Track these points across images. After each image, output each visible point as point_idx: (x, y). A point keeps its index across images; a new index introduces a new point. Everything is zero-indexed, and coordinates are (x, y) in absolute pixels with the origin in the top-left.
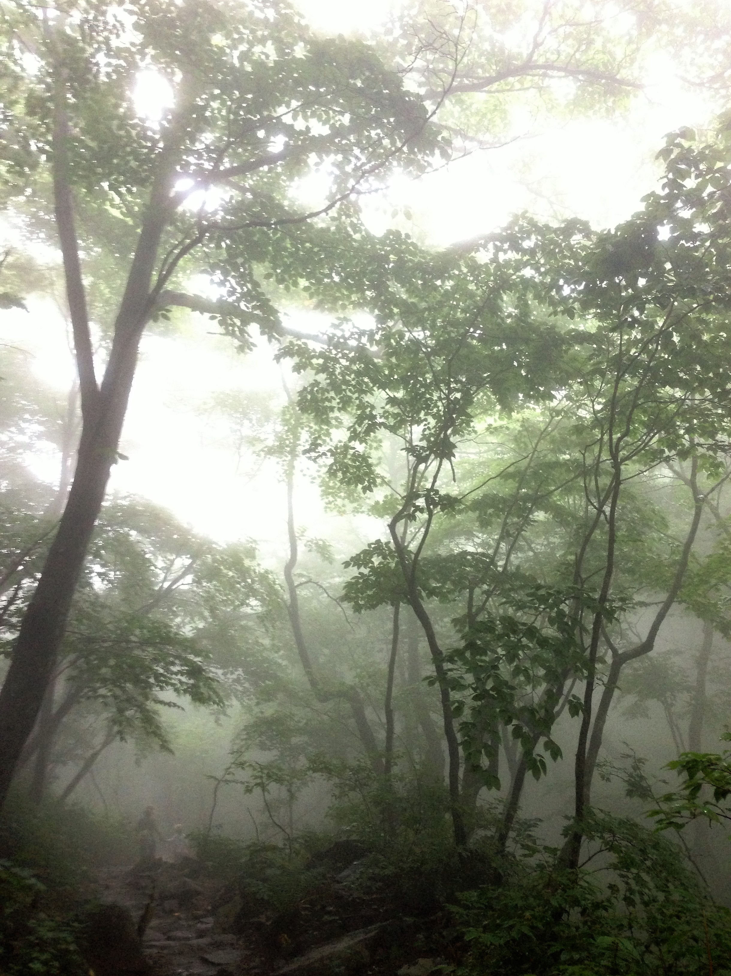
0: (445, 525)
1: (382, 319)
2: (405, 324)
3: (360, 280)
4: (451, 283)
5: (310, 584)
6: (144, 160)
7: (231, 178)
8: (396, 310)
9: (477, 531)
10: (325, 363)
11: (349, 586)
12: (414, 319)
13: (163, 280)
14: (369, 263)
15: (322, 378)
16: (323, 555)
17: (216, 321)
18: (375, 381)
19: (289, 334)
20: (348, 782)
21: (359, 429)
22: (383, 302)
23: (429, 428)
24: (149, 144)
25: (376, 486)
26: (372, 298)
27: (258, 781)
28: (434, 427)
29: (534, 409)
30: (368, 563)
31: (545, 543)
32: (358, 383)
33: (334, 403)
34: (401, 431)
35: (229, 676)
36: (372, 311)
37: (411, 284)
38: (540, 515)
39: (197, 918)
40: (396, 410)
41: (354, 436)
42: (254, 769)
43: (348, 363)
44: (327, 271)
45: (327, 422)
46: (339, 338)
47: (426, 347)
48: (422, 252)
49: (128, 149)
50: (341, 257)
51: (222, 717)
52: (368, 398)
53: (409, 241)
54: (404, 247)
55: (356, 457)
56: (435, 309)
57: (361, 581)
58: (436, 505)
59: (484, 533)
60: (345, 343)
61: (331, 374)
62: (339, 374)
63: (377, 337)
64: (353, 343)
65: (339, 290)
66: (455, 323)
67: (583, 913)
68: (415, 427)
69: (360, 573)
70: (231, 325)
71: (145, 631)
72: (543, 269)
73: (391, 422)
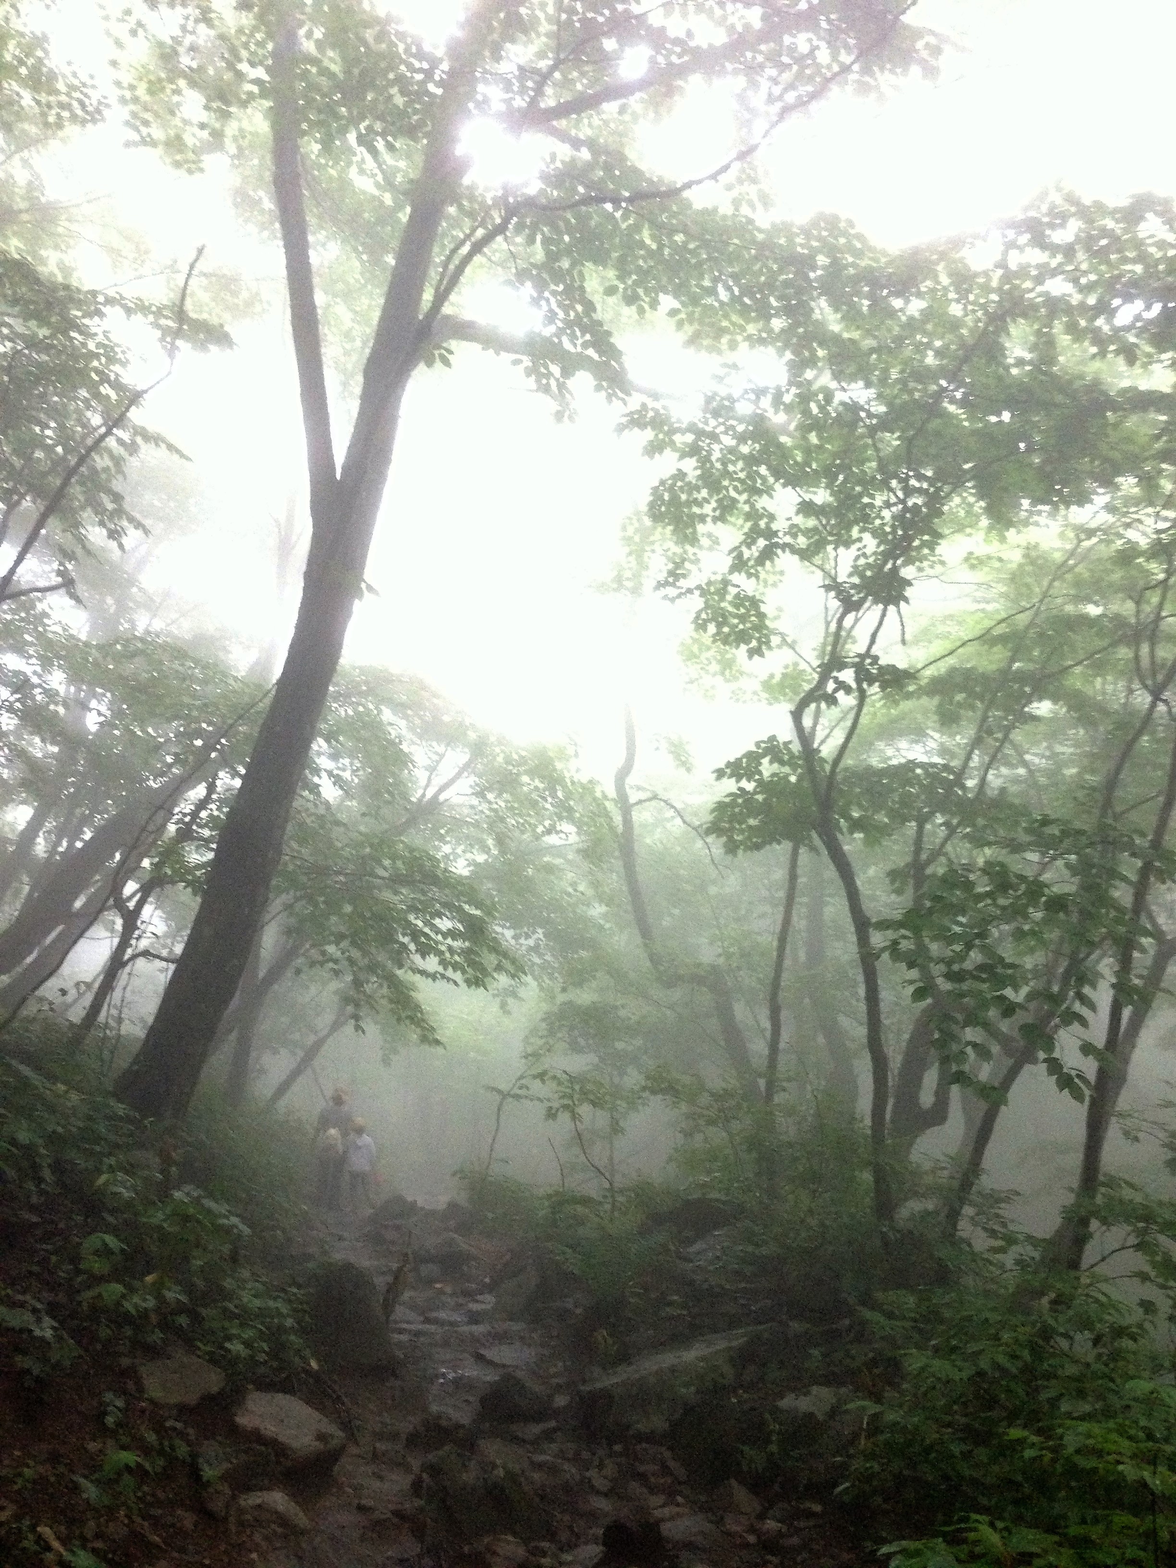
0: (880, 719)
1: (798, 367)
2: (837, 376)
3: (765, 298)
4: (922, 304)
5: (654, 803)
6: (417, 93)
7: (555, 123)
8: (821, 353)
9: (934, 730)
10: (695, 442)
11: (720, 807)
12: (852, 369)
13: (441, 298)
14: (781, 271)
15: (690, 466)
16: (677, 756)
17: (521, 368)
18: (777, 474)
19: (639, 390)
20: (705, 1112)
21: (747, 554)
22: (801, 338)
23: (864, 555)
24: (425, 65)
25: (770, 648)
26: (783, 330)
27: (566, 1102)
28: (875, 553)
29: (1047, 526)
30: (754, 774)
31: (1047, 753)
32: (749, 476)
33: (708, 509)
34: (817, 560)
35: (522, 941)
36: (780, 352)
37: (852, 306)
38: (1043, 708)
39: (468, 1294)
40: (811, 522)
41: (739, 564)
42: (560, 1083)
43: (733, 443)
44: (707, 283)
45: (693, 540)
46: (723, 399)
47: (870, 415)
48: (872, 249)
49: (391, 76)
50: (732, 259)
51: (510, 1000)
52: (763, 502)
53: (852, 232)
54: (842, 241)
55: (740, 600)
56: (890, 351)
57: (740, 801)
58: (871, 682)
59: (943, 734)
60: (731, 409)
61: (705, 462)
62: (718, 460)
63: (788, 398)
64: (744, 408)
65: (726, 316)
66: (923, 375)
67: (1096, 1341)
68: (841, 550)
69: (740, 789)
70: (544, 375)
71: (399, 864)
72: (1083, 281)
73: (802, 541)
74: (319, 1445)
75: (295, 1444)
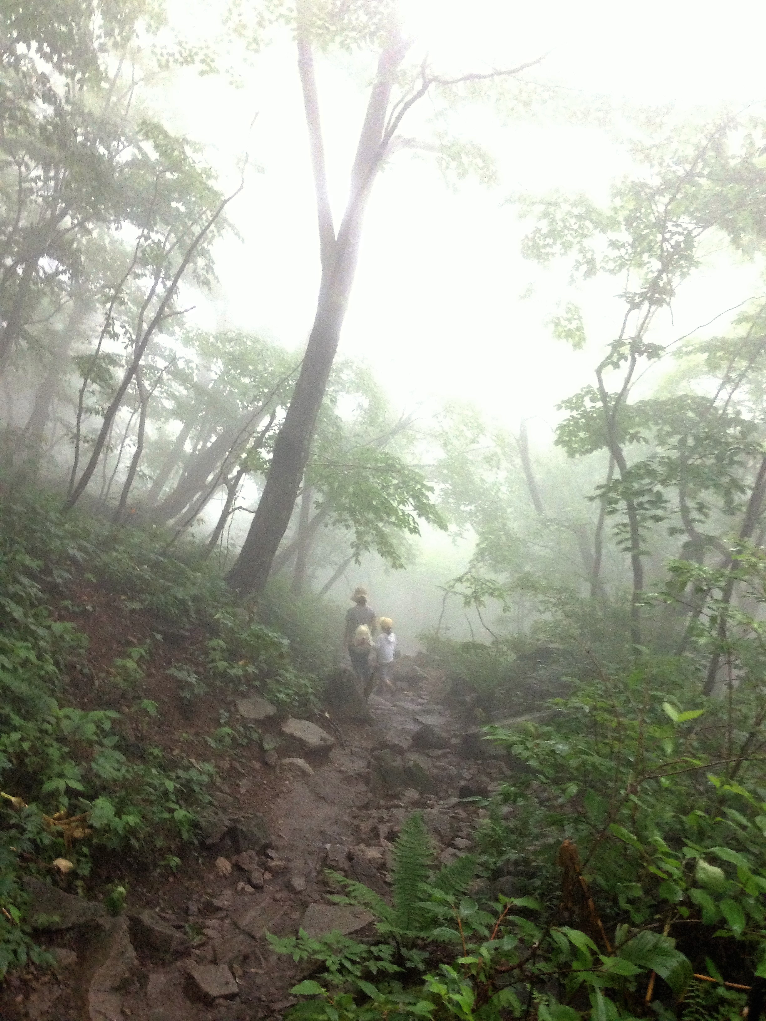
10: (546, 209)
11: (562, 427)
15: (543, 224)
18: (596, 225)
23: (650, 272)
28: (657, 270)
30: (580, 407)
33: (556, 249)
40: (616, 253)
43: (569, 208)
52: (588, 242)
57: (572, 423)
58: (640, 353)
61: (552, 221)
62: (560, 219)
68: (637, 269)
69: (572, 416)
73: (611, 265)
74: (322, 743)
75: (310, 741)
